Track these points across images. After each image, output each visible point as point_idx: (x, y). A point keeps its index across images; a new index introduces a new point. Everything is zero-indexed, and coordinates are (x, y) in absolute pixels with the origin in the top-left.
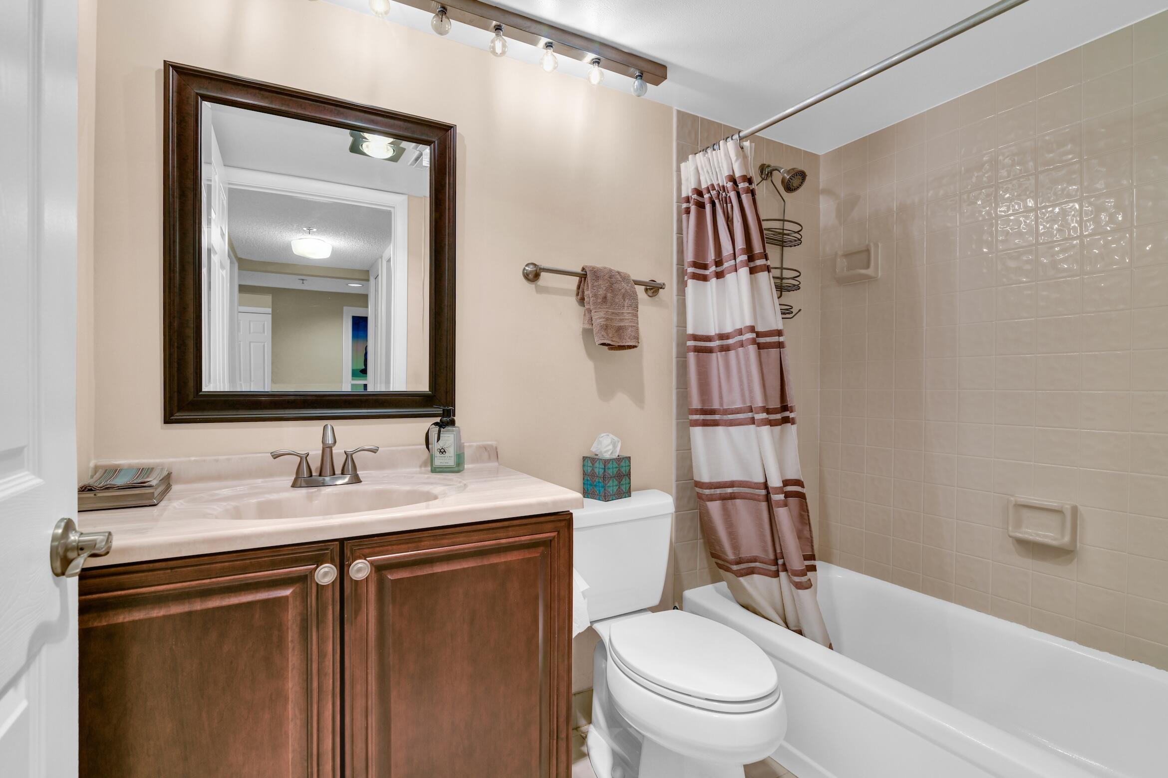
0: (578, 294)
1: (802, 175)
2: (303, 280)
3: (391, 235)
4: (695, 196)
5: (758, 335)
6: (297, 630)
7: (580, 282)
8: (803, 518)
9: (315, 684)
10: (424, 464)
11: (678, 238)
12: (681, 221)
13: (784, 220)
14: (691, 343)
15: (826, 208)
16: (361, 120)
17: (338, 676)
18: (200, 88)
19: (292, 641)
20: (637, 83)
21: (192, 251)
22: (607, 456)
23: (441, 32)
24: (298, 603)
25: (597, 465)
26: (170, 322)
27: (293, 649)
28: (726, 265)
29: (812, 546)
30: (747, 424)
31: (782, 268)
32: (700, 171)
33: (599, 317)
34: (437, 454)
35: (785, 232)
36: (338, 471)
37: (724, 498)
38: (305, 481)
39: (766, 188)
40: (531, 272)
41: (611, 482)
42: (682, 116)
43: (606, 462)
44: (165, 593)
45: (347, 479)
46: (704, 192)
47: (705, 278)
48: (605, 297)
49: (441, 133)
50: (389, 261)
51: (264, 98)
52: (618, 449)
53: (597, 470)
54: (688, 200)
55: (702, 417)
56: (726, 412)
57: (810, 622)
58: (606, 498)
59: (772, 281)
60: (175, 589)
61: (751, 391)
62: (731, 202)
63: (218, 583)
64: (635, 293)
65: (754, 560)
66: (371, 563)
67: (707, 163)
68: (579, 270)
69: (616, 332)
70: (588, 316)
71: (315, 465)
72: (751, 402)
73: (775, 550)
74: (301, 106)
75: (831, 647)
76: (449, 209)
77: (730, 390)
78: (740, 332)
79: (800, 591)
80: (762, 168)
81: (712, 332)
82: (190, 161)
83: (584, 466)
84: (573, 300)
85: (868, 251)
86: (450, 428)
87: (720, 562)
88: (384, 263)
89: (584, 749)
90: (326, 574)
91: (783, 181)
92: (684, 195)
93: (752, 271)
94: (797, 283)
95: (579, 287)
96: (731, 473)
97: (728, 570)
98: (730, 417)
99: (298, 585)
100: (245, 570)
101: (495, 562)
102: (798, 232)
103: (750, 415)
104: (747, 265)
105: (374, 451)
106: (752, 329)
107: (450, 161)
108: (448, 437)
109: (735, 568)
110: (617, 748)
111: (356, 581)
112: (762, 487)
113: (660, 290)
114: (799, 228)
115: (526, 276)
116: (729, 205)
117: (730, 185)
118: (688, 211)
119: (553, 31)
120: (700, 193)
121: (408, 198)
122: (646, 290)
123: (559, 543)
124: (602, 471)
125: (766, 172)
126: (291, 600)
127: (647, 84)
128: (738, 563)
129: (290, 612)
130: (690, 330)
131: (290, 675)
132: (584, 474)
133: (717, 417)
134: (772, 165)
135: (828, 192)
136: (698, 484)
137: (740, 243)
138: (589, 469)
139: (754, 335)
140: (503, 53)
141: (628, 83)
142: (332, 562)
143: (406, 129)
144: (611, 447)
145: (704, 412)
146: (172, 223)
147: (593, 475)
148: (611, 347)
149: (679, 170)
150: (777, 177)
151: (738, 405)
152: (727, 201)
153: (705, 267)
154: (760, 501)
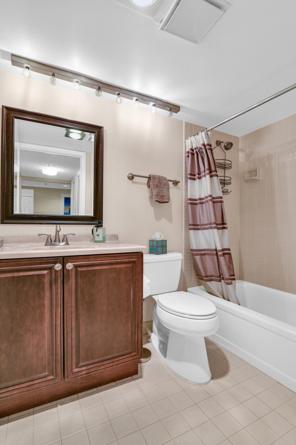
0: (147, 184)
1: (231, 144)
2: (46, 184)
3: (80, 167)
4: (191, 151)
5: (213, 198)
6: (48, 285)
7: (148, 180)
8: (230, 261)
9: (54, 302)
10: (92, 240)
11: (185, 166)
12: (186, 160)
13: (225, 160)
14: (189, 201)
15: (241, 156)
16: (70, 125)
17: (62, 300)
18: (14, 114)
19: (47, 288)
20: (169, 112)
21: (11, 167)
22: (158, 239)
23: (98, 95)
24: (49, 276)
25: (154, 242)
26: (3, 191)
27: (47, 291)
28: (202, 174)
29: (234, 271)
30: (209, 229)
31: (225, 176)
32: (193, 142)
33: (155, 192)
34: (96, 236)
35: (226, 164)
36: (61, 240)
37: (201, 255)
38: (49, 243)
39: (219, 149)
40: (130, 176)
41: (159, 248)
42: (187, 124)
43: (157, 241)
44: (6, 270)
45: (64, 243)
46: (194, 150)
47: (194, 179)
48: (157, 185)
49: (98, 129)
50: (79, 176)
51: (36, 117)
52: (162, 237)
53: (154, 244)
54: (188, 152)
55: (193, 227)
56: (202, 225)
57: (232, 296)
58: (157, 253)
59: (219, 181)
60: (8, 269)
61: (211, 217)
62: (203, 153)
63: (22, 268)
64: (168, 184)
65: (212, 276)
66: (73, 265)
67: (195, 140)
68: (148, 176)
69: (162, 197)
70: (151, 191)
71: (53, 239)
72: (211, 221)
73: (220, 272)
74: (49, 120)
75: (239, 305)
76: (101, 155)
77: (203, 217)
78: (207, 197)
79: (228, 286)
80: (217, 142)
81: (197, 198)
82: (11, 138)
83: (150, 243)
84: (146, 186)
85: (256, 170)
86: (101, 228)
87: (200, 277)
88: (77, 177)
89: (150, 340)
90: (58, 267)
91: (224, 146)
92: (187, 151)
93: (211, 176)
94: (230, 182)
95: (148, 182)
96: (204, 246)
97: (203, 279)
98: (203, 227)
99: (49, 270)
100: (31, 264)
101: (116, 267)
102: (230, 164)
103: (210, 226)
104: (209, 174)
105: (74, 235)
106: (211, 196)
107: (101, 138)
108: (100, 230)
109: (205, 278)
110: (161, 339)
111: (68, 270)
112: (215, 250)
113: (178, 183)
114: (231, 163)
115: (129, 178)
116: (203, 154)
117: (203, 147)
118: (188, 156)
119: (138, 95)
120: (192, 150)
121: (86, 153)
122: (173, 183)
123: (138, 262)
124: (156, 244)
125: (218, 143)
126: (46, 275)
127: (173, 113)
128: (206, 277)
129: (46, 278)
130: (189, 197)
131: (46, 299)
132: (150, 246)
133: (199, 227)
134: (221, 141)
135: (242, 150)
136: (192, 250)
137: (207, 167)
138: (152, 244)
139: (212, 198)
140: (120, 102)
141: (165, 113)
142: (60, 263)
143: (86, 128)
144: (159, 237)
145: (194, 225)
146: (4, 158)
147: (153, 246)
148: (160, 202)
149: (185, 142)
150: (222, 145)
151: (206, 223)
152: (202, 152)
153: (195, 175)
154: (213, 255)
